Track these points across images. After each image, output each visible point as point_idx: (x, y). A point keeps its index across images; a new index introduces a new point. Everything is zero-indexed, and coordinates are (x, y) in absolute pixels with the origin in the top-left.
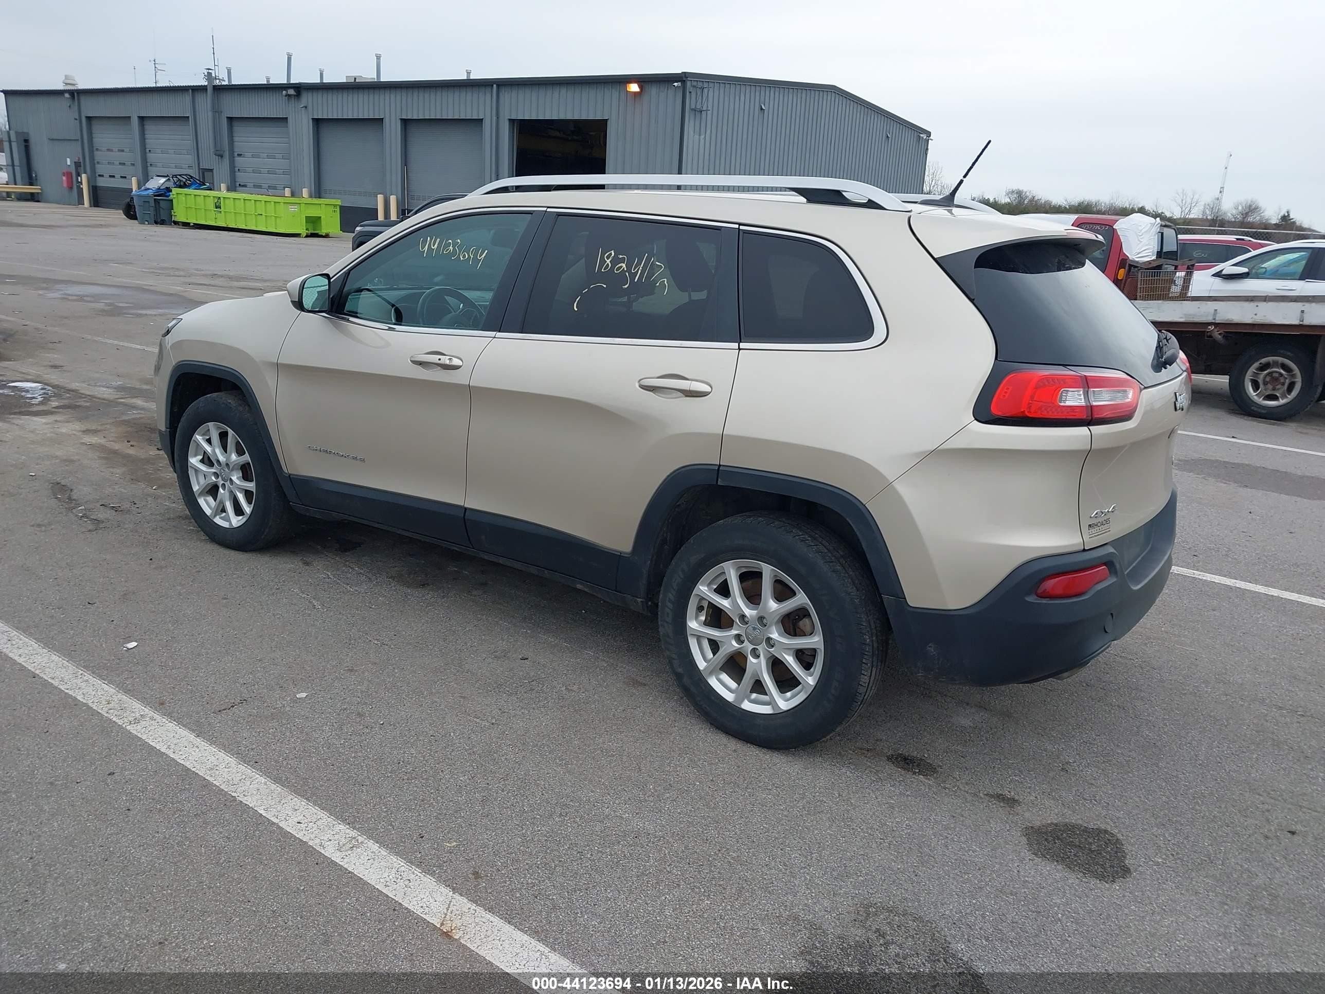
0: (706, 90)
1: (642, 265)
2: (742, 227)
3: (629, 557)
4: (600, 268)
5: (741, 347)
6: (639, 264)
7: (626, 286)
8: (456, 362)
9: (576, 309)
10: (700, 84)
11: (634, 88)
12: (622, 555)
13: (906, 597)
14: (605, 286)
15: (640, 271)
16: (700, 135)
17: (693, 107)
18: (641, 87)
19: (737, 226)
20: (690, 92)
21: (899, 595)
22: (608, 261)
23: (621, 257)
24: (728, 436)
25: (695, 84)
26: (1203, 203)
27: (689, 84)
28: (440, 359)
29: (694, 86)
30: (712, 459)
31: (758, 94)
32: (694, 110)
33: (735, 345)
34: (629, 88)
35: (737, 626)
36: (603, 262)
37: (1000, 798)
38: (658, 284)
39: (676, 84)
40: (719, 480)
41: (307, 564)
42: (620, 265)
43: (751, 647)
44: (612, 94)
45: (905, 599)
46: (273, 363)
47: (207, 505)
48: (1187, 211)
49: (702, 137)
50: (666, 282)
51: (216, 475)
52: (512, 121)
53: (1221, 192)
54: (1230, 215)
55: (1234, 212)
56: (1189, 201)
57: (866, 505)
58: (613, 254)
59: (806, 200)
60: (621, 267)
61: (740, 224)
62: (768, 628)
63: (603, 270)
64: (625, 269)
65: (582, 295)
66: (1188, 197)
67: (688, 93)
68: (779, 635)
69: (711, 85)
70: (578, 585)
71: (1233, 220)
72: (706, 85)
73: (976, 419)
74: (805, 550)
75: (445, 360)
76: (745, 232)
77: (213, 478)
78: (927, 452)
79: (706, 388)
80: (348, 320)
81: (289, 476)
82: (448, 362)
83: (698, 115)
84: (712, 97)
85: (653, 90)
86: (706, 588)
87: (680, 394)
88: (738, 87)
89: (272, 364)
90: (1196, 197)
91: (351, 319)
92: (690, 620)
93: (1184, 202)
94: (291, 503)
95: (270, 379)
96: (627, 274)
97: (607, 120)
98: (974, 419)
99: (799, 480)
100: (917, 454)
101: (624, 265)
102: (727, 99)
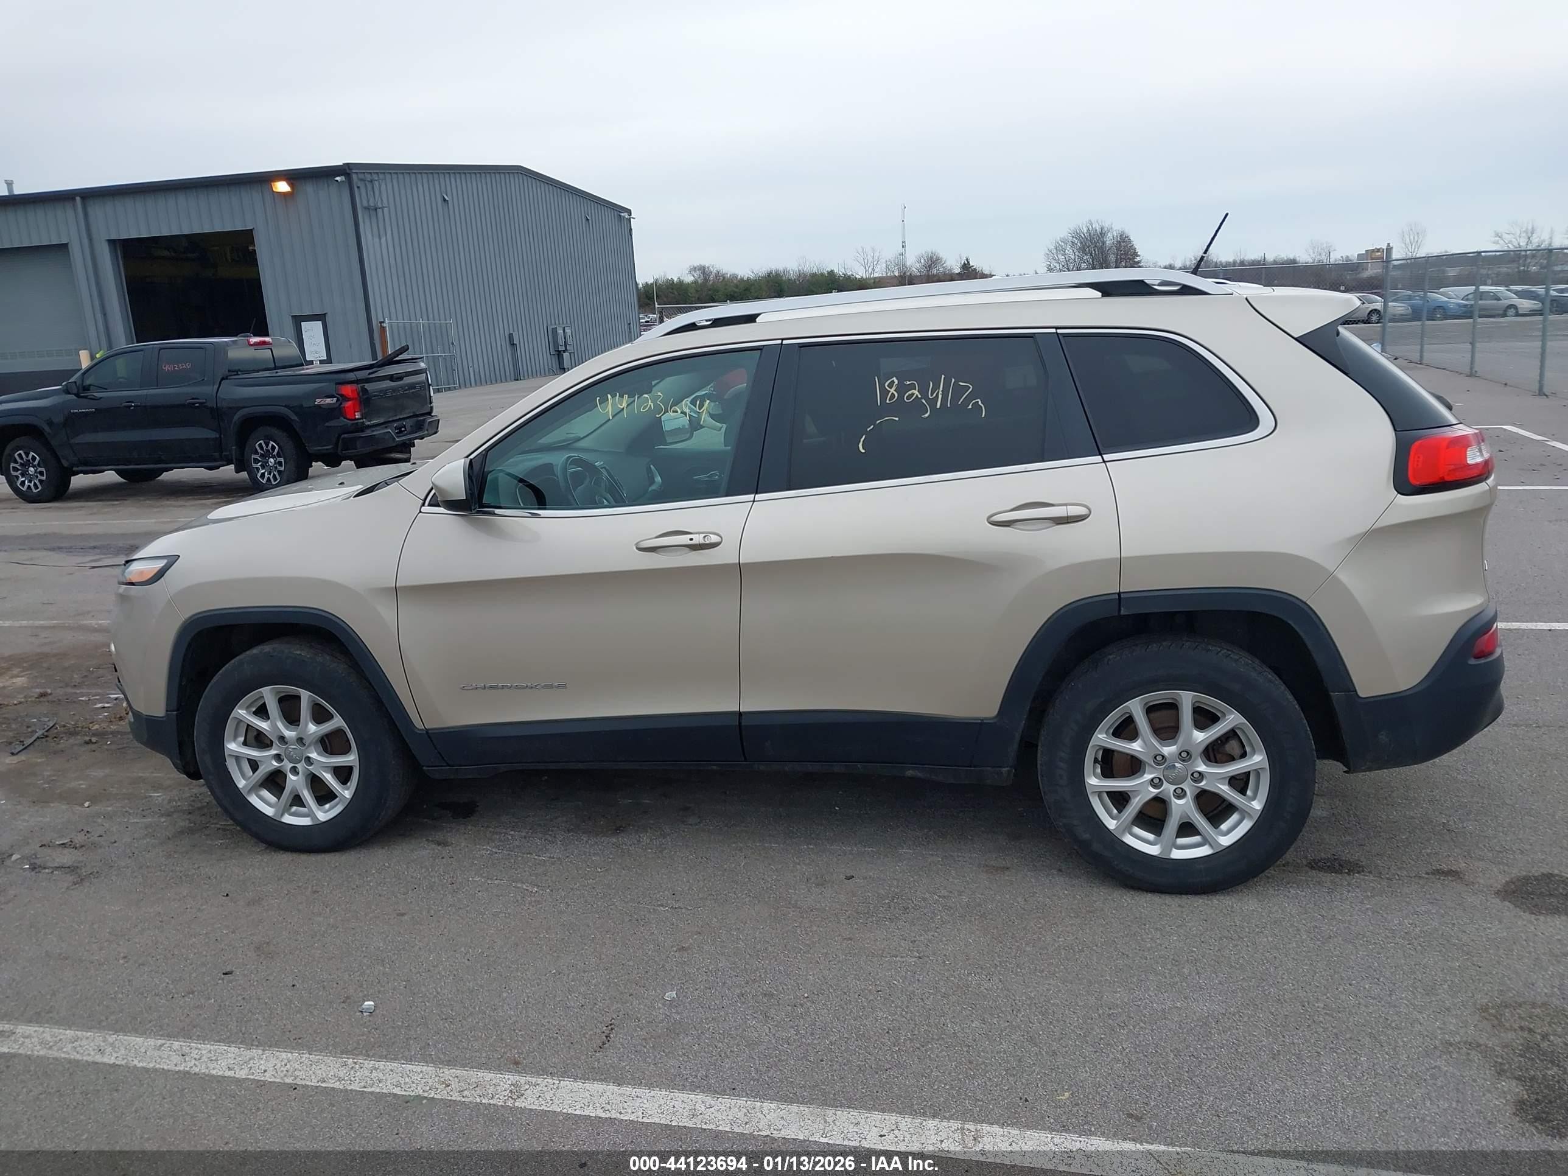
0: (376, 183)
1: (941, 389)
2: (1059, 331)
3: (995, 723)
4: (884, 398)
5: (1105, 460)
6: (936, 387)
7: (927, 415)
8: (714, 539)
9: (863, 451)
10: (368, 177)
11: (282, 187)
12: (985, 721)
13: (1357, 688)
14: (897, 419)
15: (940, 396)
16: (380, 239)
17: (365, 204)
18: (291, 185)
19: (1054, 330)
20: (358, 187)
21: (1350, 689)
22: (892, 390)
23: (908, 383)
24: (1125, 558)
25: (361, 176)
26: (884, 261)
27: (354, 177)
28: (691, 539)
29: (362, 180)
30: (1108, 587)
31: (437, 182)
32: (367, 208)
33: (1098, 458)
34: (276, 188)
35: (1151, 768)
36: (885, 393)
37: (1438, 872)
38: (970, 407)
39: (338, 178)
40: (1122, 608)
41: (443, 844)
42: (910, 392)
43: (1172, 788)
44: (251, 197)
45: (1356, 691)
46: (389, 589)
47: (264, 803)
48: (870, 270)
49: (383, 240)
50: (980, 403)
51: (278, 758)
52: (112, 243)
53: (903, 247)
54: (914, 269)
55: (918, 265)
56: (870, 260)
57: (1307, 602)
58: (896, 382)
59: (1100, 294)
60: (913, 394)
61: (1057, 328)
62: (1193, 762)
63: (888, 402)
64: (920, 396)
65: (866, 433)
66: (869, 256)
67: (356, 189)
68: (1207, 766)
69: (381, 176)
70: (907, 773)
71: (919, 274)
72: (375, 177)
73: (1399, 493)
74: (1234, 665)
75: (698, 539)
76: (1065, 335)
77: (275, 763)
78: (1359, 535)
79: (1081, 511)
80: (494, 514)
81: (427, 732)
82: (702, 541)
83: (373, 213)
84: (385, 192)
85: (309, 188)
86: (1105, 736)
87: (1048, 523)
88: (413, 176)
89: (385, 591)
90: (877, 254)
91: (497, 511)
92: (1089, 776)
93: (866, 261)
94: (424, 768)
95: (386, 611)
96: (924, 401)
97: (251, 230)
98: (1396, 493)
99: (1223, 591)
100: (1350, 540)
101: (916, 392)
102: (403, 192)
